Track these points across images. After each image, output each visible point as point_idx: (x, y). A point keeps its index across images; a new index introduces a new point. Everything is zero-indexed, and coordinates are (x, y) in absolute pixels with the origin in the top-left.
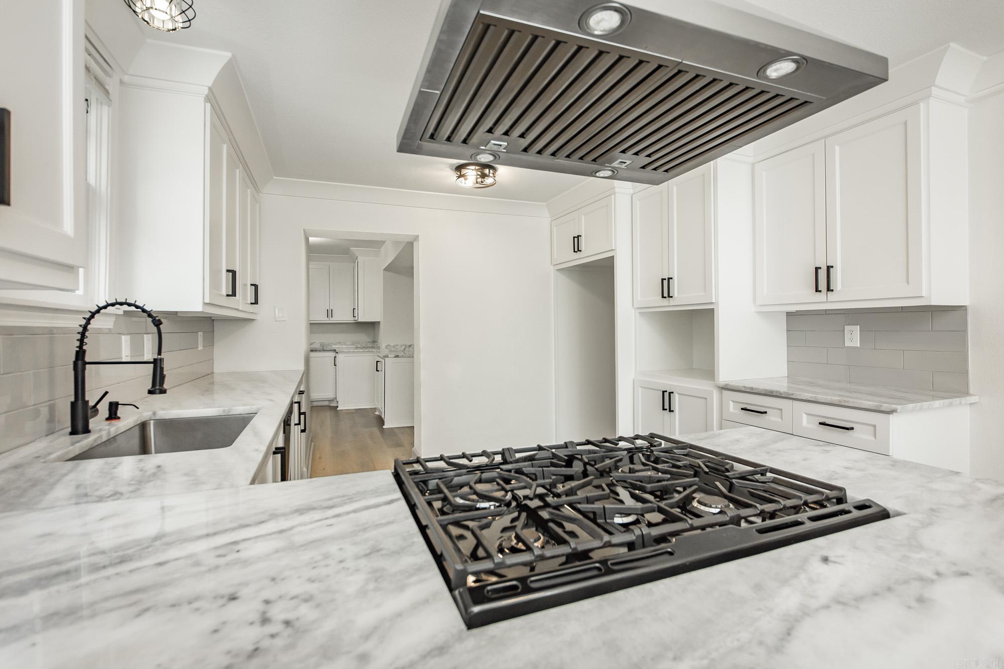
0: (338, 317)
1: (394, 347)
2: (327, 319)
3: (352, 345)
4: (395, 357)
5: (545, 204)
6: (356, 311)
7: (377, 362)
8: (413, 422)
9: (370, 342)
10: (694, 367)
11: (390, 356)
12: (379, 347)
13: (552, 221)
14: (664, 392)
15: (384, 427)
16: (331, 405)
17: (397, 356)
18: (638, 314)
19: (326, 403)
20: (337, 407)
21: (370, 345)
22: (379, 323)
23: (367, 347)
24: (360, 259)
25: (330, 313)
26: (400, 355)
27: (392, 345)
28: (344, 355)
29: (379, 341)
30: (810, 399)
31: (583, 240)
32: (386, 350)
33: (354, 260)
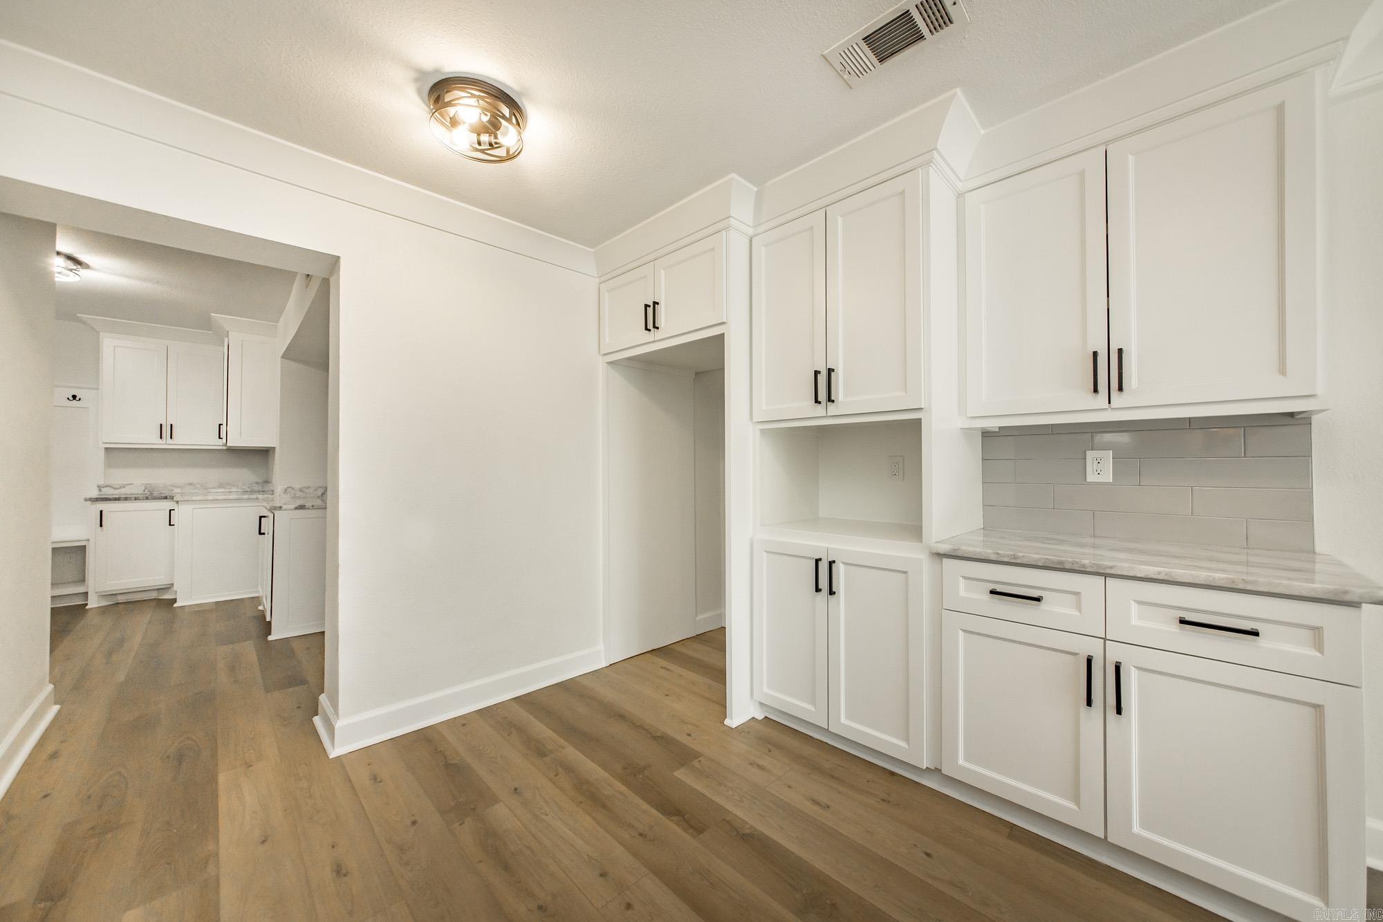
0: (182, 439)
1: (301, 490)
2: (160, 441)
3: (219, 487)
4: (296, 508)
5: (592, 250)
6: (223, 428)
7: (261, 517)
8: (323, 624)
9: (257, 483)
10: (820, 516)
11: (284, 507)
12: (273, 491)
13: (600, 283)
14: (817, 561)
15: (270, 638)
16: (161, 598)
17: (302, 507)
18: (758, 433)
19: (154, 595)
20: (175, 601)
21: (256, 488)
22: (274, 448)
23: (252, 492)
24: (234, 338)
25: (165, 430)
26: (308, 505)
27: (297, 486)
28: (194, 506)
29: (273, 480)
30: (1154, 577)
31: (662, 310)
32: (285, 496)
33: (220, 336)
